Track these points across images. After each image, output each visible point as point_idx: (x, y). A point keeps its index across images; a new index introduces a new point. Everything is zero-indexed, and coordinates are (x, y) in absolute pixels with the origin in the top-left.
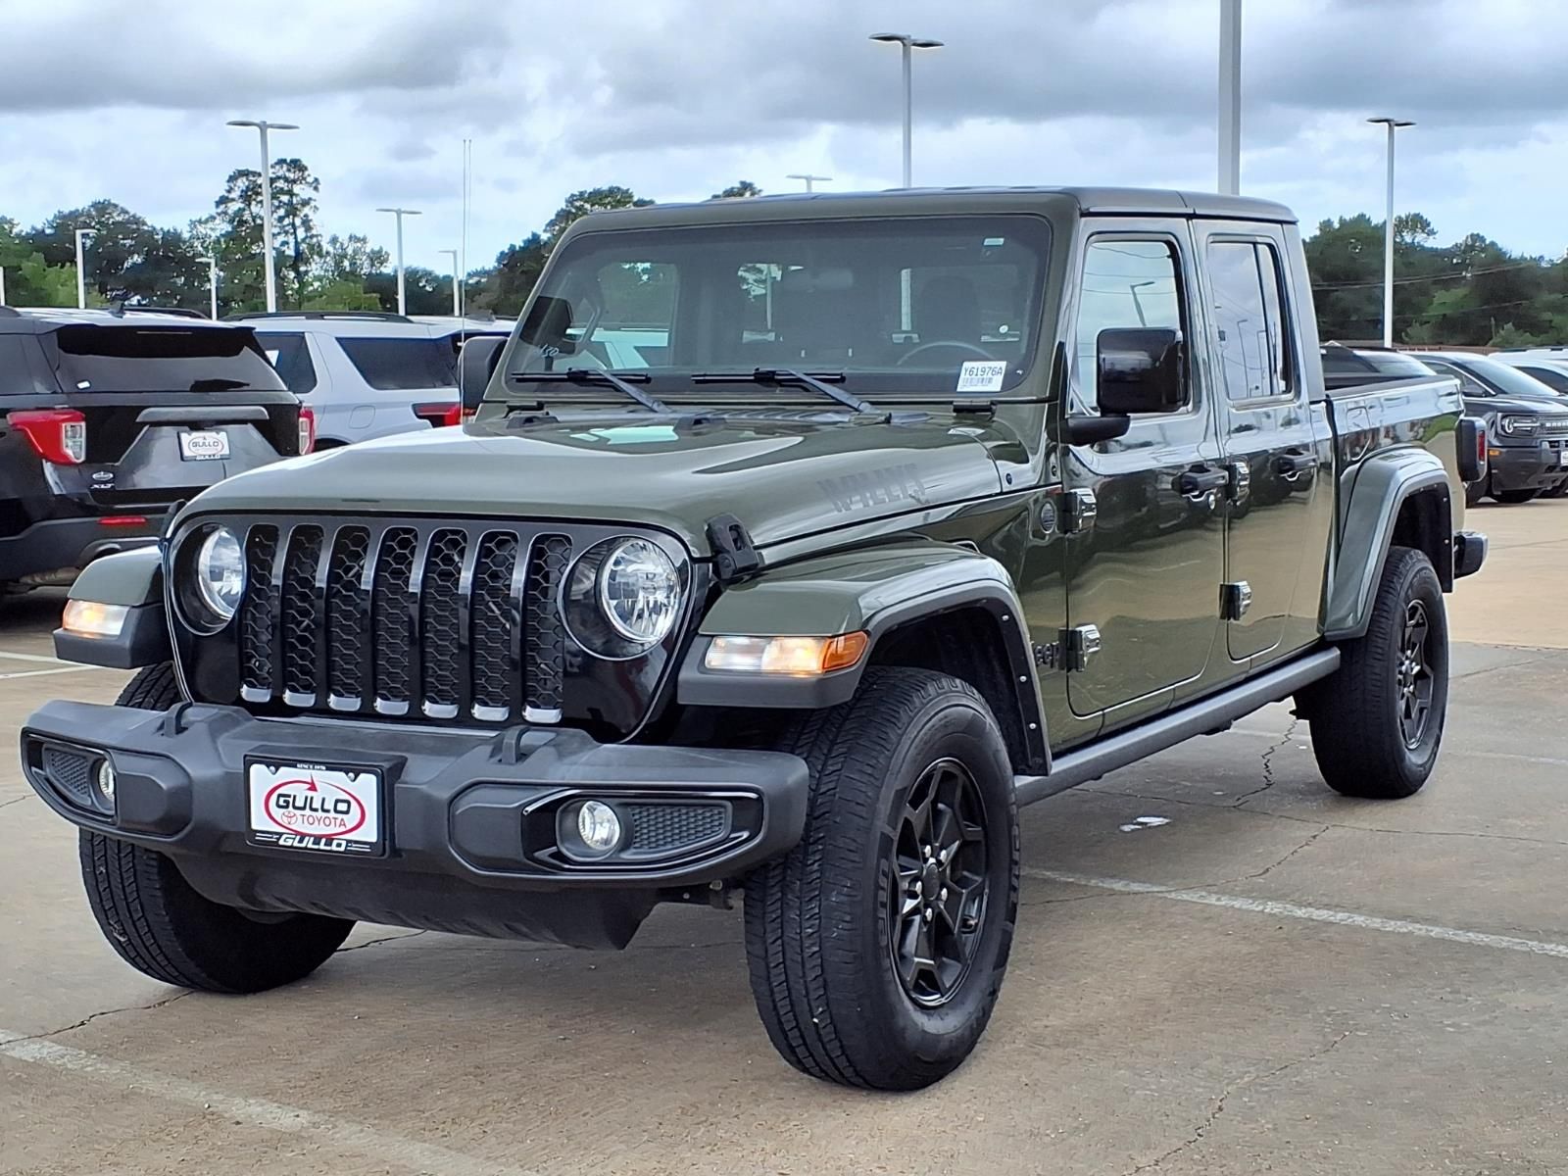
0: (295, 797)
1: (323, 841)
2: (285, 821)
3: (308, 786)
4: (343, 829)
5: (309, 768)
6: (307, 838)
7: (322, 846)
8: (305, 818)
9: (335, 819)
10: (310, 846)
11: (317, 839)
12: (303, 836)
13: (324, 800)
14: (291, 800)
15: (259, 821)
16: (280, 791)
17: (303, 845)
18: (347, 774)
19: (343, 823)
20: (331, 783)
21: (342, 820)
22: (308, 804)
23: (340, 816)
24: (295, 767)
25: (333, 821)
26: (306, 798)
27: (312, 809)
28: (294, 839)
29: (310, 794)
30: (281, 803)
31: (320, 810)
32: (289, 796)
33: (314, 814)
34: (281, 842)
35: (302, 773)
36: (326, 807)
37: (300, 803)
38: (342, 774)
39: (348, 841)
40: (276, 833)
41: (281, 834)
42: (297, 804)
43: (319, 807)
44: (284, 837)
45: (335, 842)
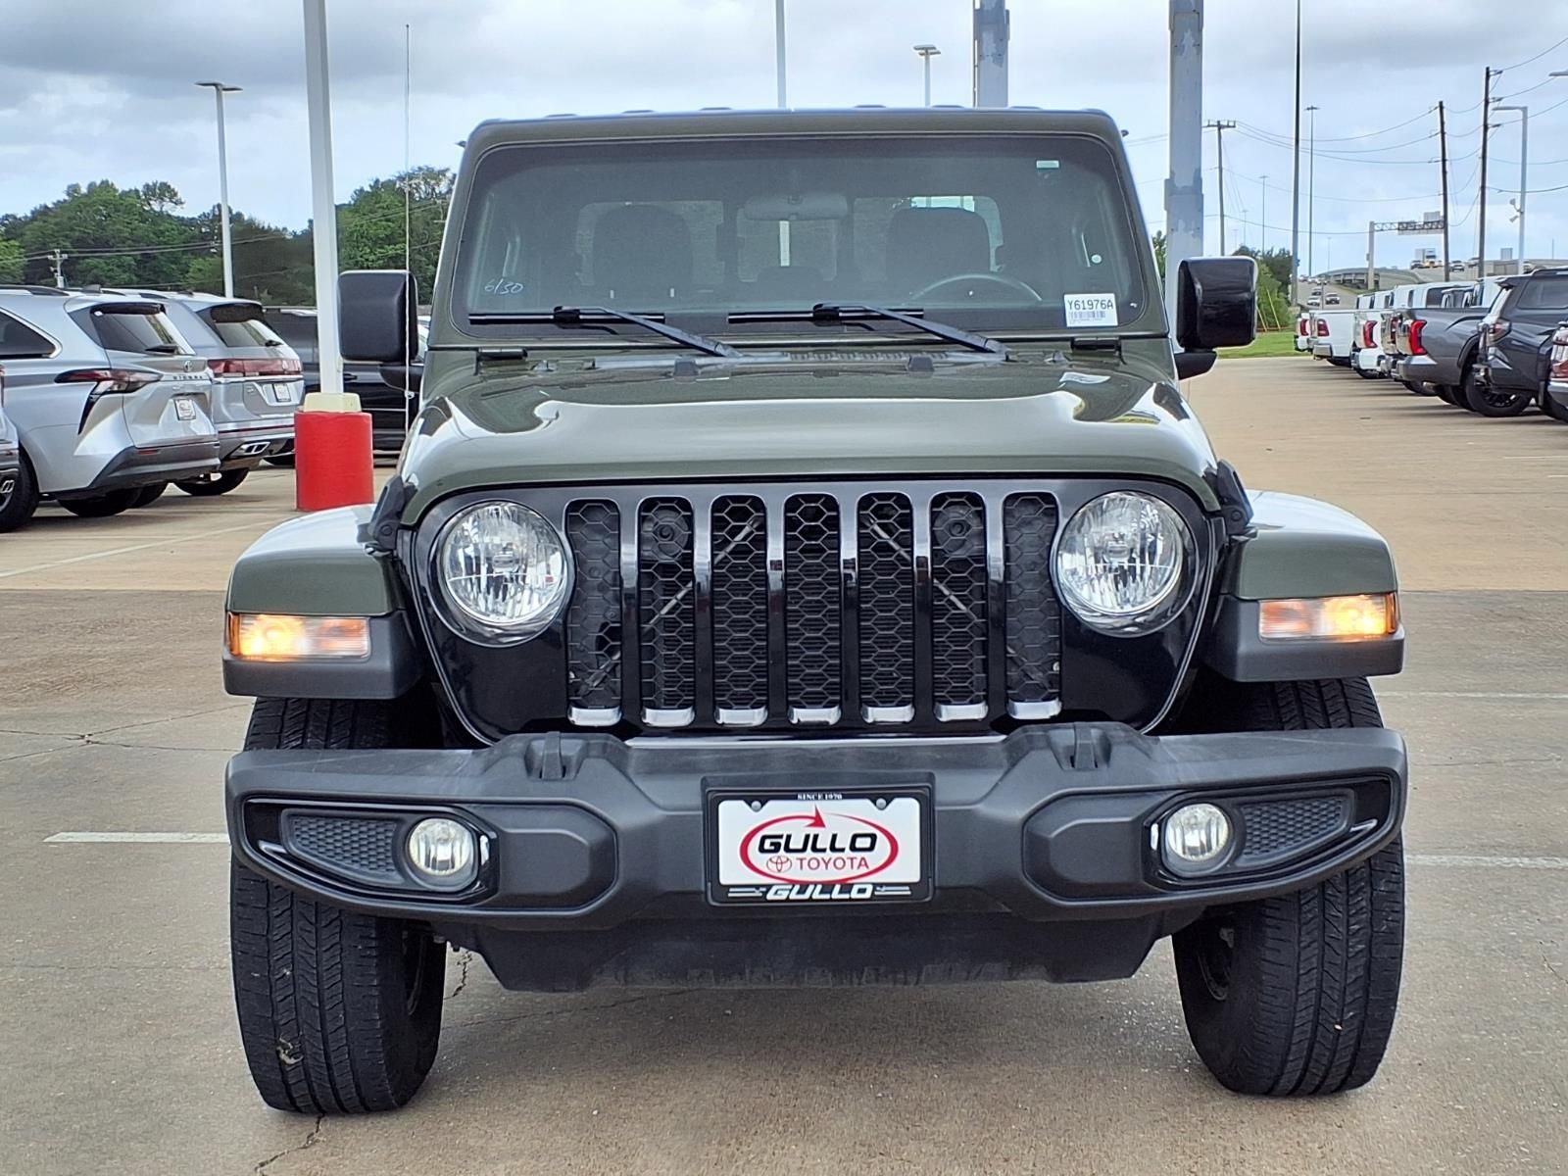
0: (789, 837)
1: (837, 887)
2: (773, 869)
3: (811, 821)
4: (864, 870)
5: (816, 798)
6: (811, 887)
7: (835, 895)
8: (805, 863)
9: (852, 859)
10: (816, 896)
11: (827, 887)
12: (804, 886)
13: (834, 837)
14: (783, 841)
15: (732, 872)
16: (765, 832)
17: (806, 896)
18: (874, 802)
19: (863, 862)
20: (844, 816)
21: (863, 859)
22: (811, 843)
23: (859, 855)
24: (796, 798)
25: (848, 862)
26: (807, 837)
27: (814, 849)
28: (791, 890)
29: (812, 831)
30: (767, 845)
31: (828, 850)
32: (781, 837)
33: (819, 855)
34: (770, 896)
35: (805, 806)
36: (838, 845)
37: (796, 843)
38: (868, 802)
39: (875, 885)
40: (763, 886)
41: (769, 887)
42: (792, 846)
43: (828, 846)
44: (774, 889)
45: (855, 888)
